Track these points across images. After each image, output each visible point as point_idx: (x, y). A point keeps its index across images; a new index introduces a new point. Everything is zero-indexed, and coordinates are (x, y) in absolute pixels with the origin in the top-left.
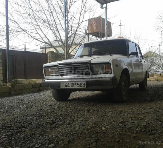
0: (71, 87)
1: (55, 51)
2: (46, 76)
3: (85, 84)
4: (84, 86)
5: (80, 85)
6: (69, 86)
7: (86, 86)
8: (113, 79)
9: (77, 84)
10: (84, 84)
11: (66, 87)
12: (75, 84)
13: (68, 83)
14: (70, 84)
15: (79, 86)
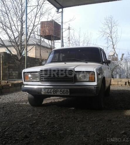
0: (54, 93)
1: (8, 52)
2: (25, 81)
3: (69, 91)
4: (67, 93)
5: (63, 92)
6: (51, 93)
7: (69, 93)
8: (97, 87)
9: (59, 91)
10: (67, 91)
11: (48, 94)
12: (57, 91)
13: (50, 90)
14: (52, 90)
15: (61, 93)
